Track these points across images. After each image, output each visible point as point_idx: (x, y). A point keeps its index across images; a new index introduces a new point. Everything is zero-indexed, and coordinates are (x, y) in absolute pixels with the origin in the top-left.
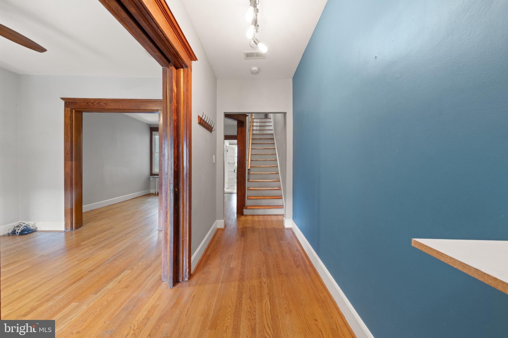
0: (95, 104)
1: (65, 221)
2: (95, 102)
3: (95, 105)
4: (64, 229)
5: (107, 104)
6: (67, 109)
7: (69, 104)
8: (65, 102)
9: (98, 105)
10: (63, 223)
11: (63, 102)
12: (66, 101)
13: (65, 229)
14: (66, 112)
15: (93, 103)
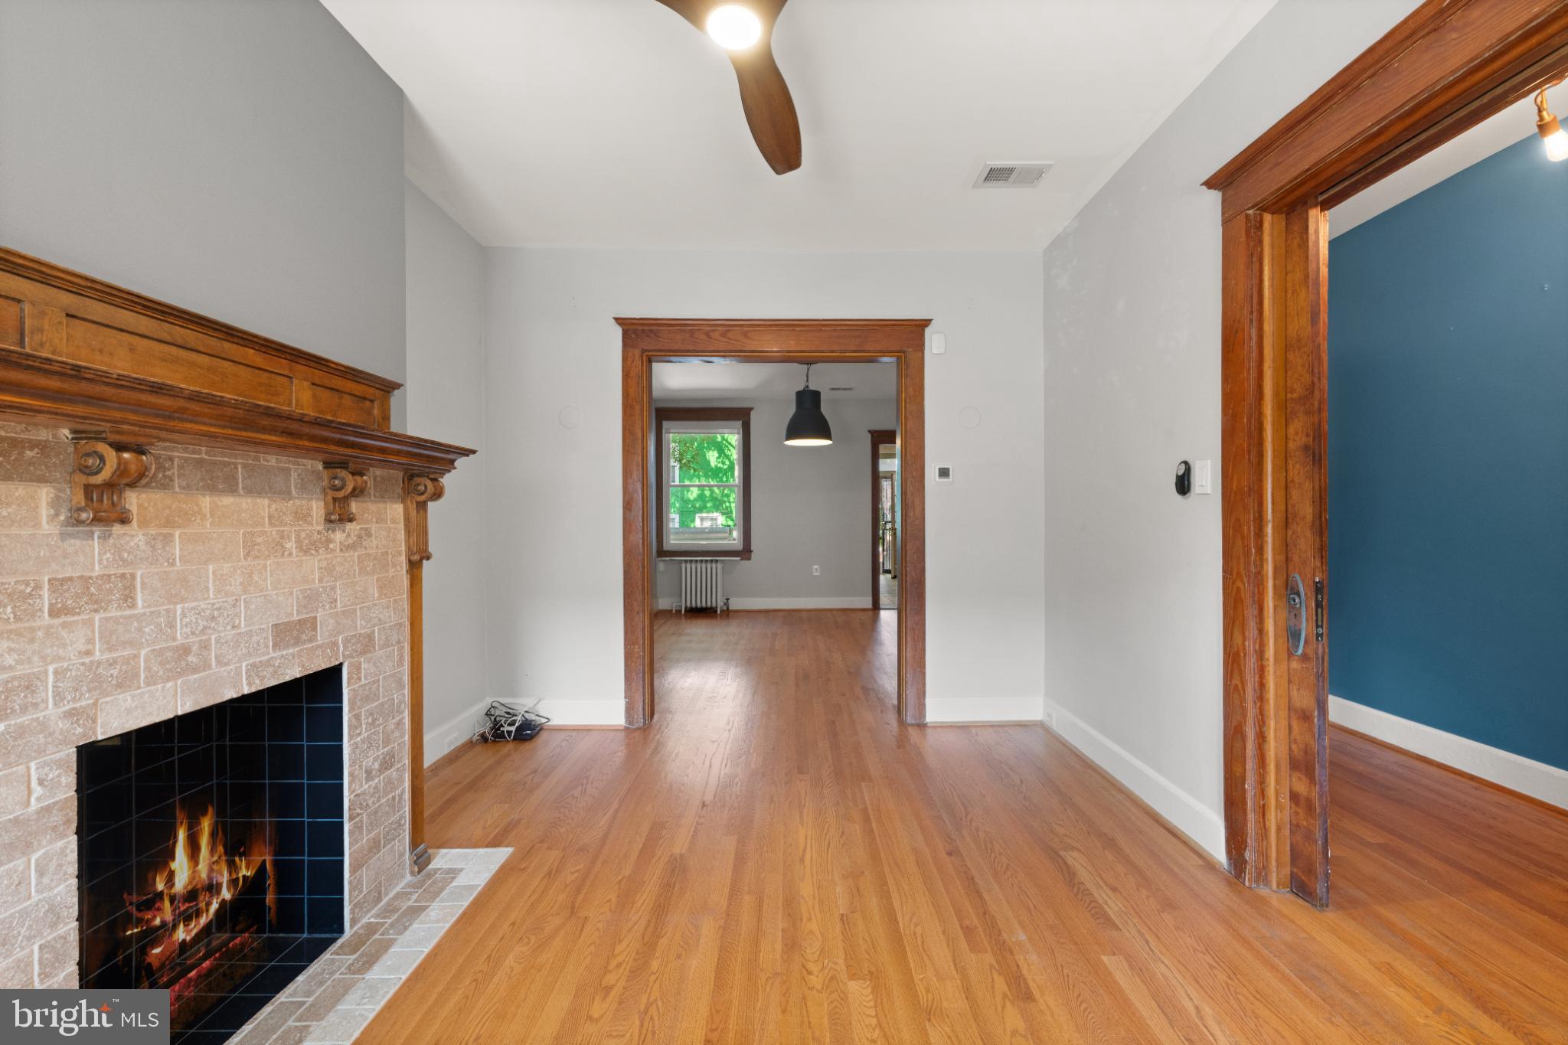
0: (716, 335)
1: (625, 697)
2: (714, 331)
3: (715, 339)
4: (624, 720)
5: (749, 335)
6: (630, 354)
7: (637, 335)
8: (623, 330)
9: (724, 340)
10: (620, 704)
11: (618, 332)
12: (626, 328)
13: (626, 721)
14: (629, 363)
15: (707, 334)
